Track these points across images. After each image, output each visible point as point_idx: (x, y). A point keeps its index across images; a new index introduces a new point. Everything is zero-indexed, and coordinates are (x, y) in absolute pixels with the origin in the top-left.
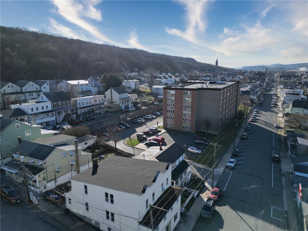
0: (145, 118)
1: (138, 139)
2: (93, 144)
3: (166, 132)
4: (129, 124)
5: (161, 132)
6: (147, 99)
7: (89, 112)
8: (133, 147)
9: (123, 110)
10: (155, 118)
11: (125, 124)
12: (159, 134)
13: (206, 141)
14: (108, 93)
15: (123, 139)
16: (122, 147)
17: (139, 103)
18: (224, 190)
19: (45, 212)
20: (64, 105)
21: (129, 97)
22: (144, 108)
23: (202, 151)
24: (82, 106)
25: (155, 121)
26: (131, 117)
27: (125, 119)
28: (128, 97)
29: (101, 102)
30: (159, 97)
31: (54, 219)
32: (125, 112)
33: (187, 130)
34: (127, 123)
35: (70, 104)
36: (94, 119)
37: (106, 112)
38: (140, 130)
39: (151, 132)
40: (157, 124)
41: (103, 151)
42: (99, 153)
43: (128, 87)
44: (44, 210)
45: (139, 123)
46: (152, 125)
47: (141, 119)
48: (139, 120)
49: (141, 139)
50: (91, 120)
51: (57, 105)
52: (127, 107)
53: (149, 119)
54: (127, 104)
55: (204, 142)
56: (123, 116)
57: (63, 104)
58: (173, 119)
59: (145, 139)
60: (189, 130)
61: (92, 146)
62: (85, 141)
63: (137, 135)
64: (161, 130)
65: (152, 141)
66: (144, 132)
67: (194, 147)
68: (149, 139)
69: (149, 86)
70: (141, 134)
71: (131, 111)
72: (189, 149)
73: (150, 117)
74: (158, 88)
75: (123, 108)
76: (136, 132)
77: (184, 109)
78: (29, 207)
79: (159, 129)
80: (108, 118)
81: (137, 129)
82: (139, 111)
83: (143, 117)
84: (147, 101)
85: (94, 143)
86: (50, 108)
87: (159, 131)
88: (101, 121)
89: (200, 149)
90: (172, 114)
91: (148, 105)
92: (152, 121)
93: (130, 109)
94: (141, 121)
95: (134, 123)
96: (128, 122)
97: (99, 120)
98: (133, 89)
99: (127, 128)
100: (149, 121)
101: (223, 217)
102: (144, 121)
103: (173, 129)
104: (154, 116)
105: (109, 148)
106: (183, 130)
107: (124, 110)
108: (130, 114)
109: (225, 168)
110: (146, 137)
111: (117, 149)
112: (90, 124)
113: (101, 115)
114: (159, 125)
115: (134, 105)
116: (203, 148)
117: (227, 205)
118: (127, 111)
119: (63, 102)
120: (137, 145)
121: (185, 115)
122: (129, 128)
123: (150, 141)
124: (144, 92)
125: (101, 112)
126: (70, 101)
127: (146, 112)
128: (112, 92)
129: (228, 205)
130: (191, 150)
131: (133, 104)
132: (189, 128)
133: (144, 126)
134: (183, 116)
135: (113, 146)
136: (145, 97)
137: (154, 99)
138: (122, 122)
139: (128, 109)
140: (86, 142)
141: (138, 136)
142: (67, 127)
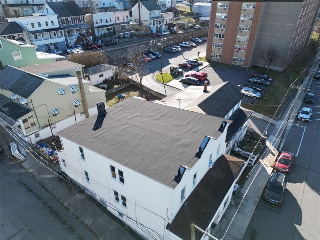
0: (181, 46)
1: (172, 74)
2: (112, 77)
3: (209, 65)
4: (160, 53)
5: (203, 65)
6: (185, 21)
7: (109, 35)
8: (164, 84)
9: (153, 34)
10: (195, 47)
11: (155, 52)
12: (200, 68)
13: (266, 80)
14: (135, 9)
15: (151, 73)
16: (150, 83)
17: (175, 25)
18: (297, 155)
19: (31, 174)
20: (76, 21)
21: (162, 16)
22: (180, 32)
23: (261, 94)
24: (100, 24)
25: (195, 51)
26: (163, 43)
27: (155, 46)
28: (160, 16)
29: (126, 21)
30: (202, 18)
31: (43, 187)
32: (156, 36)
33: (239, 63)
34: (158, 52)
35: (84, 21)
36: (115, 44)
37: (132, 35)
38: (175, 62)
39: (189, 65)
40: (198, 54)
41: (124, 87)
42: (119, 89)
43: (162, 4)
44: (30, 171)
45: (174, 52)
46: (191, 56)
47: (177, 46)
48: (174, 48)
49: (175, 74)
50: (112, 45)
51: (66, 21)
52: (159, 30)
53: (187, 47)
54: (159, 25)
55: (264, 81)
56: (153, 42)
57: (74, 20)
58: (221, 47)
59: (181, 74)
60: (241, 64)
61: (110, 79)
62: (99, 72)
63: (170, 68)
64: (203, 62)
65: (190, 77)
66: (179, 65)
67: (250, 87)
68: (185, 74)
69: (188, 5)
70: (176, 67)
71: (164, 35)
72: (243, 91)
73: (189, 44)
74: (201, 6)
75: (154, 31)
76: (169, 64)
77: (239, 33)
78: (11, 163)
79: (199, 62)
80: (134, 43)
81: (171, 61)
82: (175, 35)
83: (180, 44)
84: (185, 23)
85: (112, 75)
86: (56, 25)
87: (200, 64)
88: (124, 47)
89: (259, 91)
90: (221, 39)
91: (186, 29)
92: (191, 50)
93: (163, 34)
94: (177, 49)
95: (167, 52)
96: (159, 49)
97: (122, 45)
98: (168, 7)
99: (157, 57)
100: (187, 51)
101: (299, 202)
102: (180, 49)
103: (219, 63)
104: (194, 44)
105: (132, 83)
106: (233, 63)
107: (155, 34)
108: (162, 39)
109: (295, 121)
110: (182, 72)
111: (143, 86)
112: (110, 50)
113: (125, 39)
114: (200, 55)
115: (169, 27)
116: (262, 90)
117: (304, 182)
118: (160, 36)
119: (74, 18)
120: (169, 82)
121: (239, 41)
122: (160, 58)
123: (187, 78)
124: (182, 12)
125: (126, 35)
126: (83, 17)
127: (183, 38)
128: (141, 8)
129: (306, 182)
130: (245, 92)
131: (167, 27)
132: (243, 61)
133: (180, 57)
134: (237, 42)
135: (137, 82)
136: (183, 18)
137: (195, 21)
138: (151, 50)
139: (160, 32)
140: (101, 73)
141: (172, 70)
142: (78, 52)
